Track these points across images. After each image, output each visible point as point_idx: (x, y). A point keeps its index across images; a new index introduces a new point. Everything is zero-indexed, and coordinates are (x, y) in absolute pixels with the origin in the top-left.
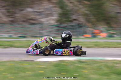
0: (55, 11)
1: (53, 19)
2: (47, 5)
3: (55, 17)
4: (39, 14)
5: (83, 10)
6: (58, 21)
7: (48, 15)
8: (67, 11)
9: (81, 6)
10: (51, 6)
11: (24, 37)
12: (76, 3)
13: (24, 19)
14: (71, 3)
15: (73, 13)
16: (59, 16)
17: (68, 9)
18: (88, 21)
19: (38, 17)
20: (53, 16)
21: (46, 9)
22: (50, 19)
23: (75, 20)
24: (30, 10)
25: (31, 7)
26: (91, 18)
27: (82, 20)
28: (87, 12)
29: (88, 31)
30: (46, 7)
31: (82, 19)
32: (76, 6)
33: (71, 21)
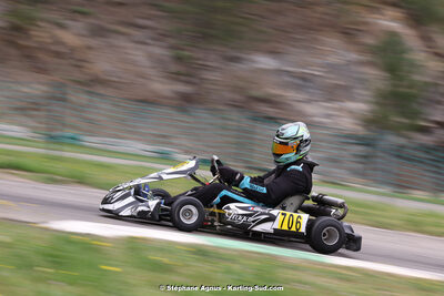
1: (351, 112)
2: (335, 53)
3: (362, 105)
4: (300, 82)
6: (369, 122)
7: (333, 93)
10: (354, 56)
13: (237, 97)
15: (438, 98)
16: (377, 103)
19: (291, 95)
20: (353, 99)
21: (332, 68)
22: (340, 110)
23: (442, 125)
24: (265, 62)
25: (273, 53)
30: (332, 59)
33: (424, 130)
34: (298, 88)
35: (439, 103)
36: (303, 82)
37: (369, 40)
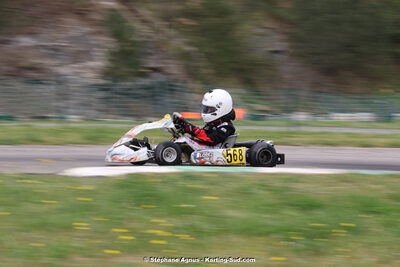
0: (98, 46)
1: (92, 69)
2: (75, 28)
3: (99, 63)
4: (53, 52)
5: (179, 43)
6: (107, 73)
7: (78, 57)
8: (134, 44)
9: (172, 32)
10: (87, 29)
11: (10, 118)
12: (158, 23)
13: (11, 69)
14: (144, 22)
15: (149, 51)
16: (110, 60)
17: (134, 39)
18: (193, 74)
19: (47, 62)
20: (91, 60)
21: (74, 39)
22: (84, 68)
23: (155, 70)
24: (26, 41)
25: (31, 34)
26: (201, 64)
27: (175, 72)
28: (188, 48)
29: (193, 103)
30: (73, 33)
31: (174, 68)
32: (158, 31)
33: (143, 75)
34: (53, 56)
35: (150, 54)
36: (55, 52)
37: (96, 17)
